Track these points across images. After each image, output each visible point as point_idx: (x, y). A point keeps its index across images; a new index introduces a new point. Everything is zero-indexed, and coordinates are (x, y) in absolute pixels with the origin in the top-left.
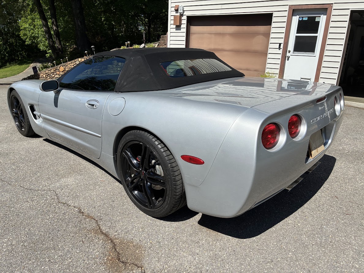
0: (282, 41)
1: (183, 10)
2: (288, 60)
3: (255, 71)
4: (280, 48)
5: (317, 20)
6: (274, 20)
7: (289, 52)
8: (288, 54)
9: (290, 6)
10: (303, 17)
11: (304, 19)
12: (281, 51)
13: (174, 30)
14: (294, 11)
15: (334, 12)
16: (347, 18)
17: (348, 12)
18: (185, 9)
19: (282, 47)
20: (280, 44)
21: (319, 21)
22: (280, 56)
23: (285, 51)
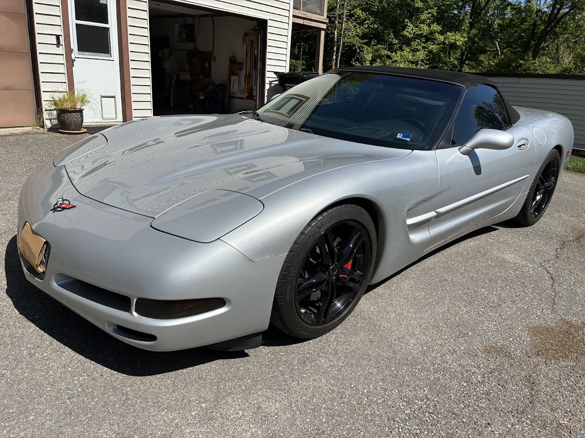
0: (59, 31)
3: (8, 88)
4: (58, 44)
7: (73, 51)
8: (72, 56)
12: (61, 50)
16: (146, 7)
19: (62, 39)
20: (58, 37)
21: (105, 3)
22: (62, 59)
23: (69, 51)
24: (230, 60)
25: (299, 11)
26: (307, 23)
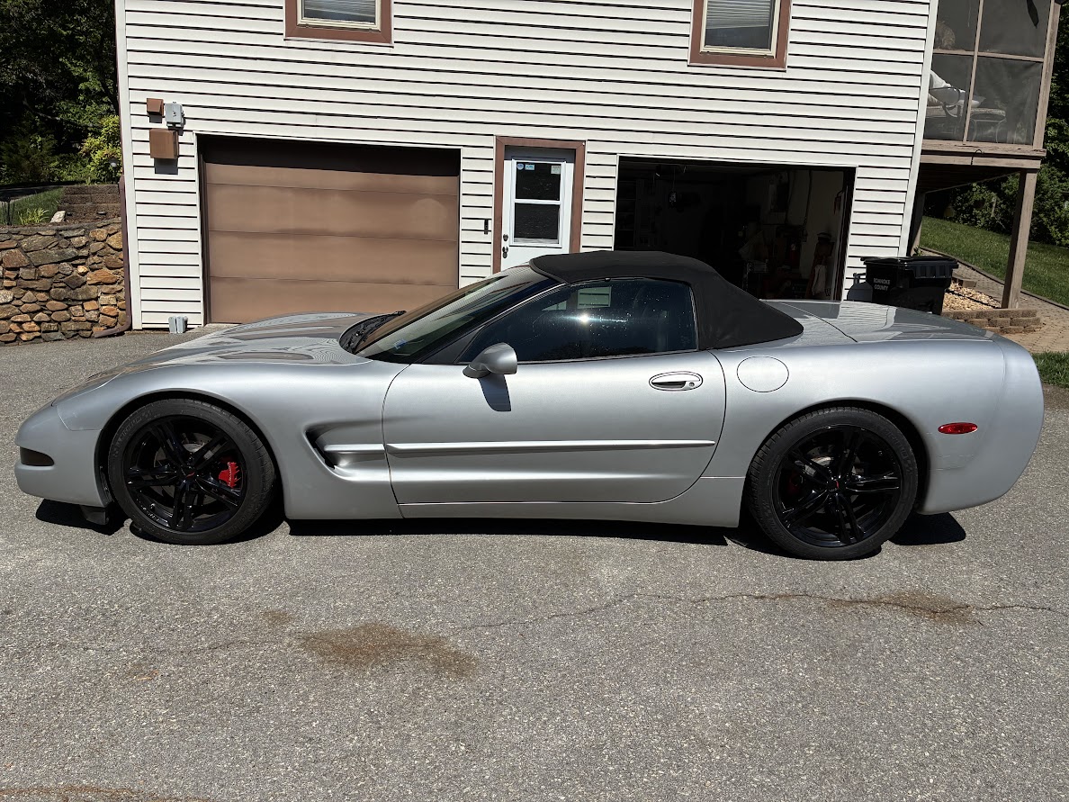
0: (490, 214)
1: (183, 115)
2: (505, 257)
3: (428, 283)
4: (486, 231)
5: (554, 171)
6: (464, 164)
7: (506, 238)
8: (504, 244)
9: (499, 139)
10: (524, 163)
11: (529, 168)
12: (490, 237)
13: (151, 173)
14: (509, 149)
15: (589, 159)
16: (614, 172)
17: (615, 160)
18: (188, 112)
19: (491, 226)
20: (486, 221)
21: (558, 173)
22: (489, 249)
23: (499, 236)
24: (819, 239)
25: (960, 143)
26: (978, 162)
